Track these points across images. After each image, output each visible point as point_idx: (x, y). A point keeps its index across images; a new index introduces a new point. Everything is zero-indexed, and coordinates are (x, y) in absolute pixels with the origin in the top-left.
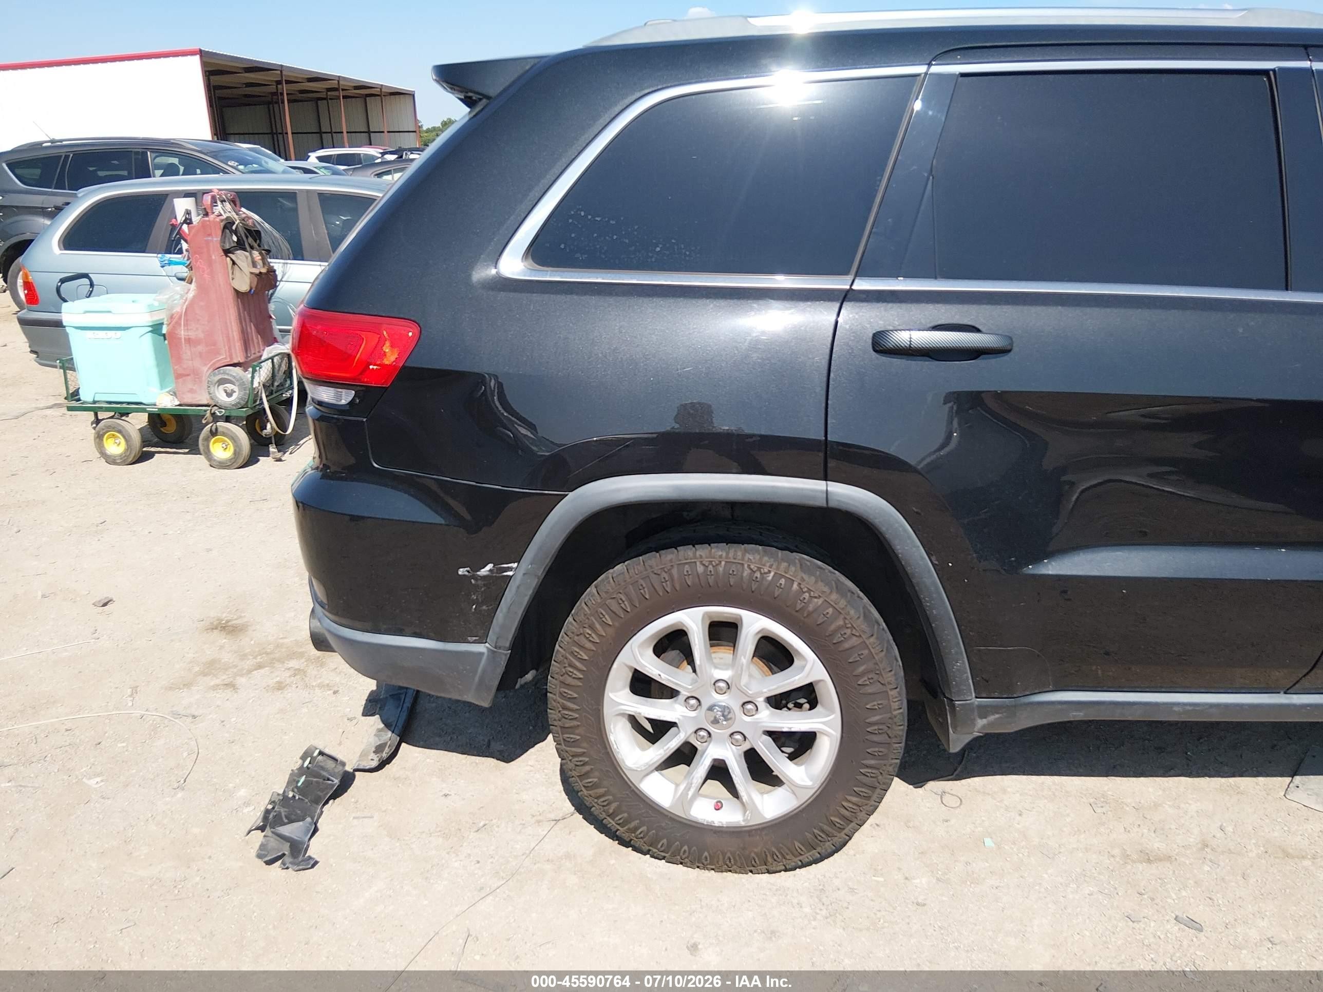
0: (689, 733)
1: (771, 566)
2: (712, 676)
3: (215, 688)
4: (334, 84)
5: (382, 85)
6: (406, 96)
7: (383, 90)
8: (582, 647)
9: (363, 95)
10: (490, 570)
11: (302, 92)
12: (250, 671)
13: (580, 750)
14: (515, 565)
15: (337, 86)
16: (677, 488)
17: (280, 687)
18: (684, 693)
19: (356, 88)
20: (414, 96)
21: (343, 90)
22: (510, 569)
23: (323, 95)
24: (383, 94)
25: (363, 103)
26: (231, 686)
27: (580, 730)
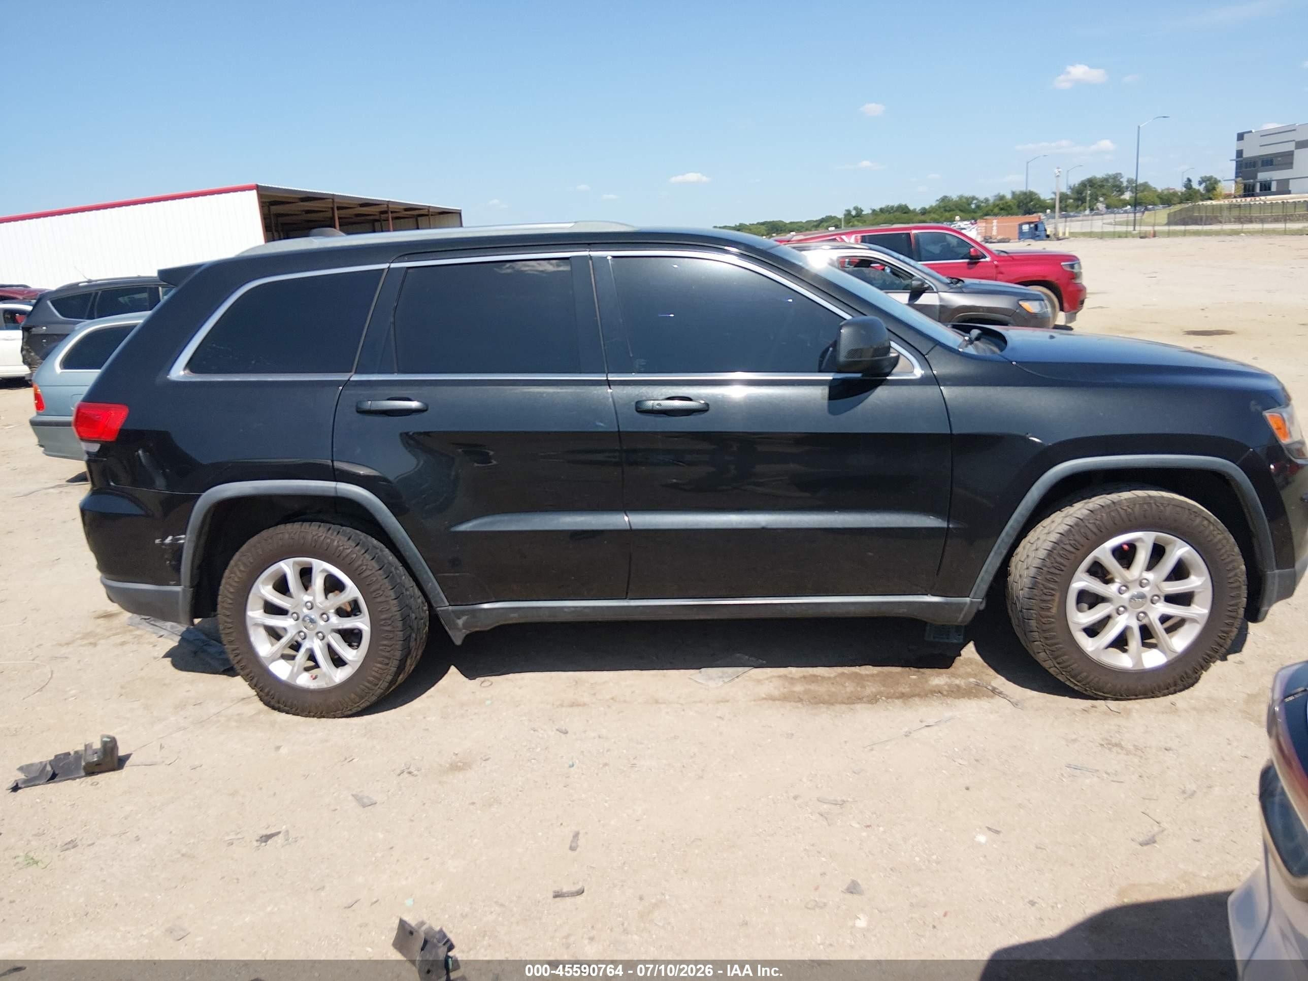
0: (294, 634)
1: (323, 532)
2: (303, 600)
3: (83, 646)
4: (384, 208)
5: (429, 207)
6: (454, 214)
7: (430, 210)
8: (231, 585)
9: (414, 215)
10: (171, 540)
11: (357, 215)
12: (109, 637)
13: (235, 647)
14: (183, 536)
15: (386, 209)
16: (256, 488)
17: (123, 644)
18: (291, 611)
19: (406, 210)
20: (460, 214)
21: (392, 212)
22: (180, 539)
23: (377, 218)
24: (430, 213)
25: (415, 223)
26: (95, 645)
27: (234, 634)
